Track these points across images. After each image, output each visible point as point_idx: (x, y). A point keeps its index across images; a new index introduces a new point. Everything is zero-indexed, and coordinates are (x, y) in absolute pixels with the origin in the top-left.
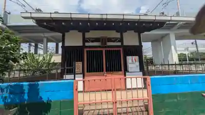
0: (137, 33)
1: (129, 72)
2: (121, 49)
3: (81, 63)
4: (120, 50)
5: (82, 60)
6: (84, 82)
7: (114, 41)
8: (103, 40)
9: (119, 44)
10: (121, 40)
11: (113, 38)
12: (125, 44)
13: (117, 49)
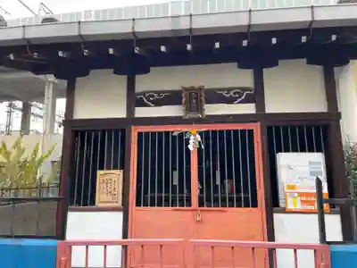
0: (319, 68)
1: (284, 211)
2: (256, 128)
3: (120, 172)
4: (251, 132)
5: (123, 166)
6: (125, 247)
7: (230, 101)
8: (193, 98)
9: (249, 109)
10: (256, 96)
11: (229, 90)
12: (270, 109)
13: (239, 127)
